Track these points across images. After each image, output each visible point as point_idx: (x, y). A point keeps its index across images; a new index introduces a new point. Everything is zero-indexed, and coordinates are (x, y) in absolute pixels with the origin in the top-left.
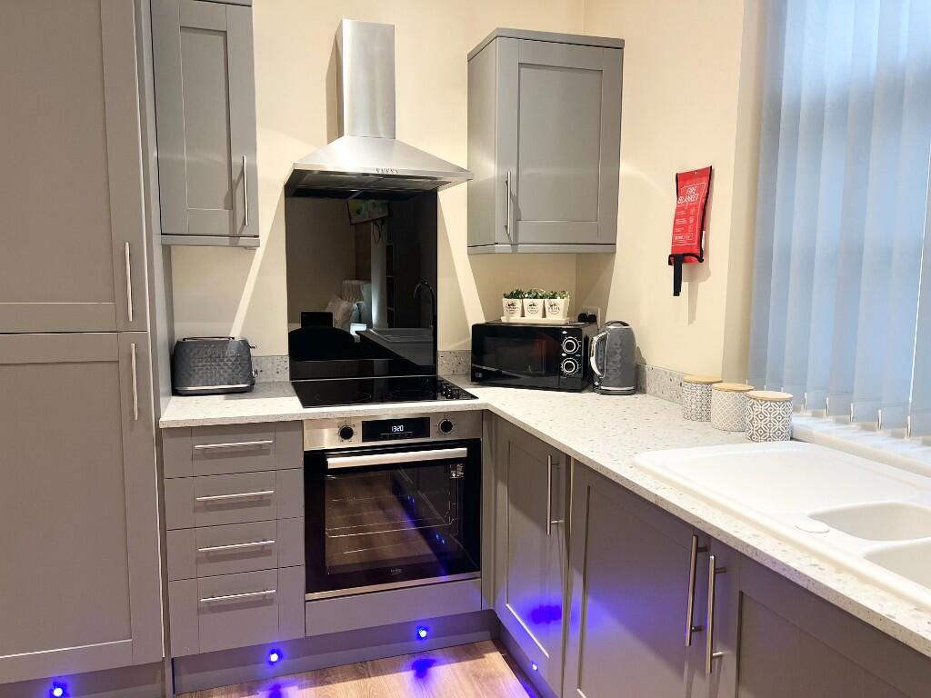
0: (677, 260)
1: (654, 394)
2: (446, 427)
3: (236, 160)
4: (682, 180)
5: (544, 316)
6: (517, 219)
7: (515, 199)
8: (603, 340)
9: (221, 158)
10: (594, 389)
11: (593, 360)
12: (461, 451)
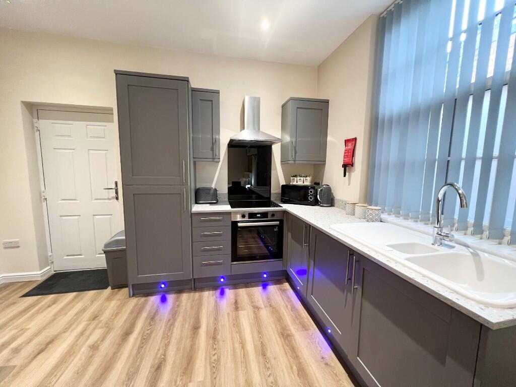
0: (345, 166)
1: (337, 207)
2: (273, 215)
3: (214, 137)
4: (347, 142)
5: (303, 183)
6: (296, 153)
7: (295, 148)
8: (322, 190)
9: (210, 136)
10: (319, 205)
11: (318, 196)
12: (277, 223)
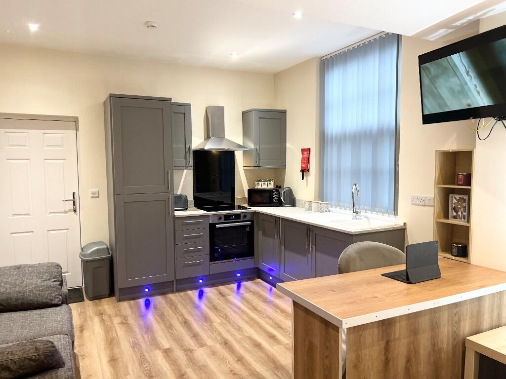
0: (303, 171)
1: (298, 206)
2: (245, 216)
3: (187, 146)
4: (303, 150)
5: (268, 186)
6: (259, 159)
7: (259, 154)
8: (284, 192)
9: (183, 146)
10: (282, 206)
11: (282, 198)
12: (249, 223)
